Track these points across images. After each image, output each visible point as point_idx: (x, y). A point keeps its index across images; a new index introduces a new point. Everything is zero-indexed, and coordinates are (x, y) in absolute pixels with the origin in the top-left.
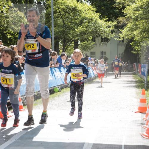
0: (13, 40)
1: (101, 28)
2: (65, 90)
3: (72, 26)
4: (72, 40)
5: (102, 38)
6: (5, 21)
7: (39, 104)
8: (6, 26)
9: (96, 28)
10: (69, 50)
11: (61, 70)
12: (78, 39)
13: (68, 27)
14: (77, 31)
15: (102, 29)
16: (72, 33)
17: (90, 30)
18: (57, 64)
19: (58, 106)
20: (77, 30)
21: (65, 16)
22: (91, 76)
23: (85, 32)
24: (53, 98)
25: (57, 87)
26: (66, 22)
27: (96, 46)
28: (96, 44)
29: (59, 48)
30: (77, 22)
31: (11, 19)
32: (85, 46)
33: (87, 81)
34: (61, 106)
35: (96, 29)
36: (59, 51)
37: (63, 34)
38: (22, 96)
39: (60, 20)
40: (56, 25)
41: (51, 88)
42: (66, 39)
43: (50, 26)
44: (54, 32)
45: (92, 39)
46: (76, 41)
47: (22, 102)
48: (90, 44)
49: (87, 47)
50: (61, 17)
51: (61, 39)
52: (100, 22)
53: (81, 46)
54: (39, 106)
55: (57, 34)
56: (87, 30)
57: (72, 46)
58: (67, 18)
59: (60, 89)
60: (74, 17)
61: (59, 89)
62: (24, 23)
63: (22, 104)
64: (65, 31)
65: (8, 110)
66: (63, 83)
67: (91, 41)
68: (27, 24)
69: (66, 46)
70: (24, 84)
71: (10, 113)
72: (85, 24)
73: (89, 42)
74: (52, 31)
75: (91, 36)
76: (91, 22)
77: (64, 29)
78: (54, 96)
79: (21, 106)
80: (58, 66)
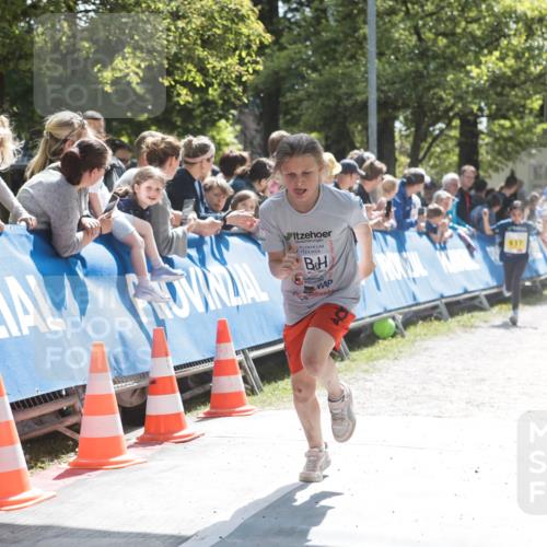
0: (198, 112)
2: (420, 328)
3: (453, 53)
4: (451, 114)
6: (169, 30)
8: (176, 54)
10: (438, 157)
12: (481, 109)
13: (435, 57)
14: (474, 74)
16: (452, 80)
17: (535, 70)
18: (387, 216)
19: (397, 398)
20: (475, 71)
21: (422, 6)
22: (536, 272)
23: (510, 77)
24: (371, 363)
25: (386, 319)
26: (429, 35)
29: (394, 149)
30: (478, 33)
31: (197, 21)
32: (510, 139)
34: (406, 399)
36: (396, 160)
37: (416, 85)
38: (243, 351)
39: (402, 26)
40: (384, 48)
41: (363, 319)
42: (426, 109)
43: (356, 53)
44: (378, 77)
45: (542, 107)
46: (470, 118)
47: (240, 377)
48: (530, 129)
49: (519, 144)
50: (407, 12)
51: (405, 106)
53: (487, 140)
55: (386, 88)
56: (520, 69)
57: (451, 138)
58: (431, 14)
59: (401, 326)
60: (463, 10)
61: (397, 327)
62: (252, 38)
63: (242, 387)
64: (425, 72)
65: (182, 409)
66: (415, 298)
67: (537, 116)
68: (261, 42)
69: (424, 140)
70: (250, 301)
71: (192, 423)
72: (515, 41)
73: (526, 120)
74: (366, 72)
75: (539, 93)
76: (539, 33)
77: (420, 65)
78: (375, 355)
79: (238, 394)
80: (392, 226)
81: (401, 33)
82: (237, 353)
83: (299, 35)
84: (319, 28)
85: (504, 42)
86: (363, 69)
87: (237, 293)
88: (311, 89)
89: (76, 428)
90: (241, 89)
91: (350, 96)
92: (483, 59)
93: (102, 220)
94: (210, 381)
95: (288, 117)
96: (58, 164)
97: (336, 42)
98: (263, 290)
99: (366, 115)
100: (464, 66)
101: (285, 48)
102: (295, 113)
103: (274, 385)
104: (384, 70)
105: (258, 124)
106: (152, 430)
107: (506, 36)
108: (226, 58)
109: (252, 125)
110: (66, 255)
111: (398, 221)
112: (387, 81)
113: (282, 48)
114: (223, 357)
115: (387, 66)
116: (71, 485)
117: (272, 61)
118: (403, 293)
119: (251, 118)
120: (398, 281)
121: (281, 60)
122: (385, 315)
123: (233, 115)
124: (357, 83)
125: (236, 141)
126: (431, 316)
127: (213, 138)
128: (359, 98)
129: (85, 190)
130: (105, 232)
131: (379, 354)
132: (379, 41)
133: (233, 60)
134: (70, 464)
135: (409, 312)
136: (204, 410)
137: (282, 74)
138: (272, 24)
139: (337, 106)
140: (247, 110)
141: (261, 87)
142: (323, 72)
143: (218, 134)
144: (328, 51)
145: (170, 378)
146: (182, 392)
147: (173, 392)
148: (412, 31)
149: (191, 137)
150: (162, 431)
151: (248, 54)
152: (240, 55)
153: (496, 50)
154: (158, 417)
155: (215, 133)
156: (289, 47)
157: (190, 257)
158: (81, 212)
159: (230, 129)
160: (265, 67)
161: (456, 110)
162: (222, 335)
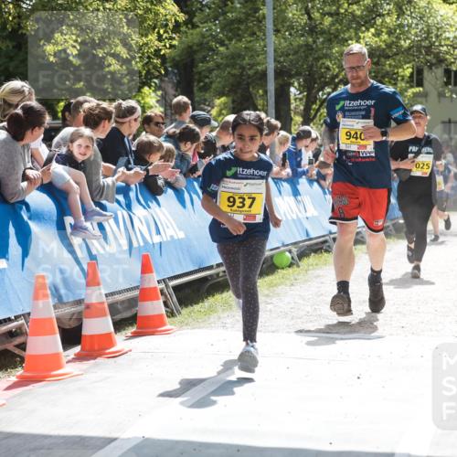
1: (447, 35)
2: (313, 259)
3: (337, 30)
4: (337, 80)
5: (447, 72)
6: (98, 10)
7: (224, 310)
9: (428, 32)
11: (299, 187)
15: (448, 38)
16: (337, 52)
17: (405, 44)
18: (283, 165)
23: (384, 50)
25: (284, 251)
26: (316, 15)
27: (426, 101)
28: (425, 95)
29: (290, 110)
30: (358, 13)
33: (391, 227)
35: (426, 38)
36: (291, 119)
37: (307, 57)
38: (163, 281)
40: (280, 26)
42: (316, 76)
44: (275, 51)
45: (412, 74)
47: (161, 302)
48: (403, 91)
51: (298, 74)
52: (442, 12)
54: (222, 316)
55: (282, 59)
56: (393, 43)
59: (296, 258)
61: (293, 258)
62: (168, 17)
63: (163, 310)
64: (314, 46)
65: (112, 329)
66: (308, 235)
67: (407, 82)
68: (176, 21)
69: (314, 102)
70: (169, 239)
71: (121, 341)
72: (388, 20)
73: (399, 85)
74: (265, 46)
75: (408, 63)
76: (409, 12)
77: (310, 40)
78: (275, 282)
79: (160, 316)
80: (288, 174)
81: (294, 13)
82: (159, 282)
83: (209, 15)
84: (226, 9)
85: (379, 21)
86: (262, 44)
87: (158, 232)
88: (219, 60)
89: (23, 346)
90: (159, 61)
91: (252, 66)
92: (362, 35)
93: (43, 172)
94: (136, 306)
95: (202, 84)
96: (5, 124)
97: (240, 21)
98: (180, 229)
99: (266, 81)
100: (347, 41)
101: (198, 26)
102: (207, 80)
103: (190, 308)
104: (280, 44)
105: (176, 91)
106: (87, 348)
107: (381, 15)
108: (146, 36)
109: (171, 91)
110: (12, 201)
111: (292, 170)
112: (282, 53)
113: (194, 26)
114: (147, 285)
115: (282, 41)
116: (19, 395)
117: (187, 37)
118: (298, 230)
119: (170, 85)
120: (293, 220)
121: (193, 36)
122: (282, 249)
123: (155, 83)
124: (258, 56)
125: (157, 105)
126: (321, 249)
127: (139, 102)
128: (259, 68)
129: (28, 145)
130: (46, 182)
131: (278, 281)
132: (275, 20)
133: (153, 37)
134: (18, 377)
135: (303, 247)
136: (131, 330)
137: (195, 48)
138: (186, 6)
139: (242, 75)
140: (166, 79)
141: (177, 58)
142: (230, 47)
143: (143, 99)
144: (233, 29)
145: (102, 303)
146: (112, 315)
147: (105, 315)
148: (304, 12)
149: (121, 101)
150: (96, 348)
151: (165, 32)
152: (158, 33)
153: (373, 27)
154: (92, 336)
155: (140, 99)
156: (201, 25)
157: (118, 202)
158: (25, 165)
159: (153, 94)
160: (180, 42)
161: (341, 77)
162: (146, 268)
